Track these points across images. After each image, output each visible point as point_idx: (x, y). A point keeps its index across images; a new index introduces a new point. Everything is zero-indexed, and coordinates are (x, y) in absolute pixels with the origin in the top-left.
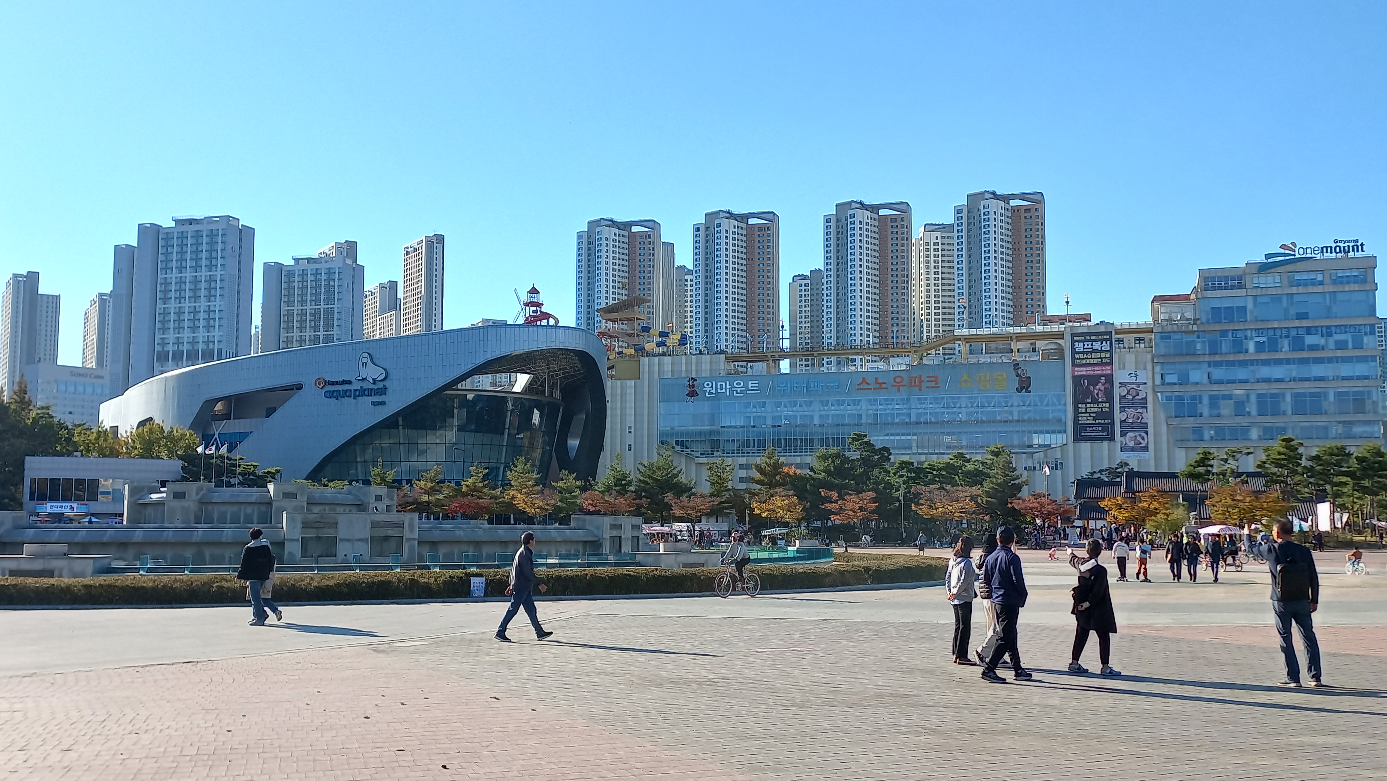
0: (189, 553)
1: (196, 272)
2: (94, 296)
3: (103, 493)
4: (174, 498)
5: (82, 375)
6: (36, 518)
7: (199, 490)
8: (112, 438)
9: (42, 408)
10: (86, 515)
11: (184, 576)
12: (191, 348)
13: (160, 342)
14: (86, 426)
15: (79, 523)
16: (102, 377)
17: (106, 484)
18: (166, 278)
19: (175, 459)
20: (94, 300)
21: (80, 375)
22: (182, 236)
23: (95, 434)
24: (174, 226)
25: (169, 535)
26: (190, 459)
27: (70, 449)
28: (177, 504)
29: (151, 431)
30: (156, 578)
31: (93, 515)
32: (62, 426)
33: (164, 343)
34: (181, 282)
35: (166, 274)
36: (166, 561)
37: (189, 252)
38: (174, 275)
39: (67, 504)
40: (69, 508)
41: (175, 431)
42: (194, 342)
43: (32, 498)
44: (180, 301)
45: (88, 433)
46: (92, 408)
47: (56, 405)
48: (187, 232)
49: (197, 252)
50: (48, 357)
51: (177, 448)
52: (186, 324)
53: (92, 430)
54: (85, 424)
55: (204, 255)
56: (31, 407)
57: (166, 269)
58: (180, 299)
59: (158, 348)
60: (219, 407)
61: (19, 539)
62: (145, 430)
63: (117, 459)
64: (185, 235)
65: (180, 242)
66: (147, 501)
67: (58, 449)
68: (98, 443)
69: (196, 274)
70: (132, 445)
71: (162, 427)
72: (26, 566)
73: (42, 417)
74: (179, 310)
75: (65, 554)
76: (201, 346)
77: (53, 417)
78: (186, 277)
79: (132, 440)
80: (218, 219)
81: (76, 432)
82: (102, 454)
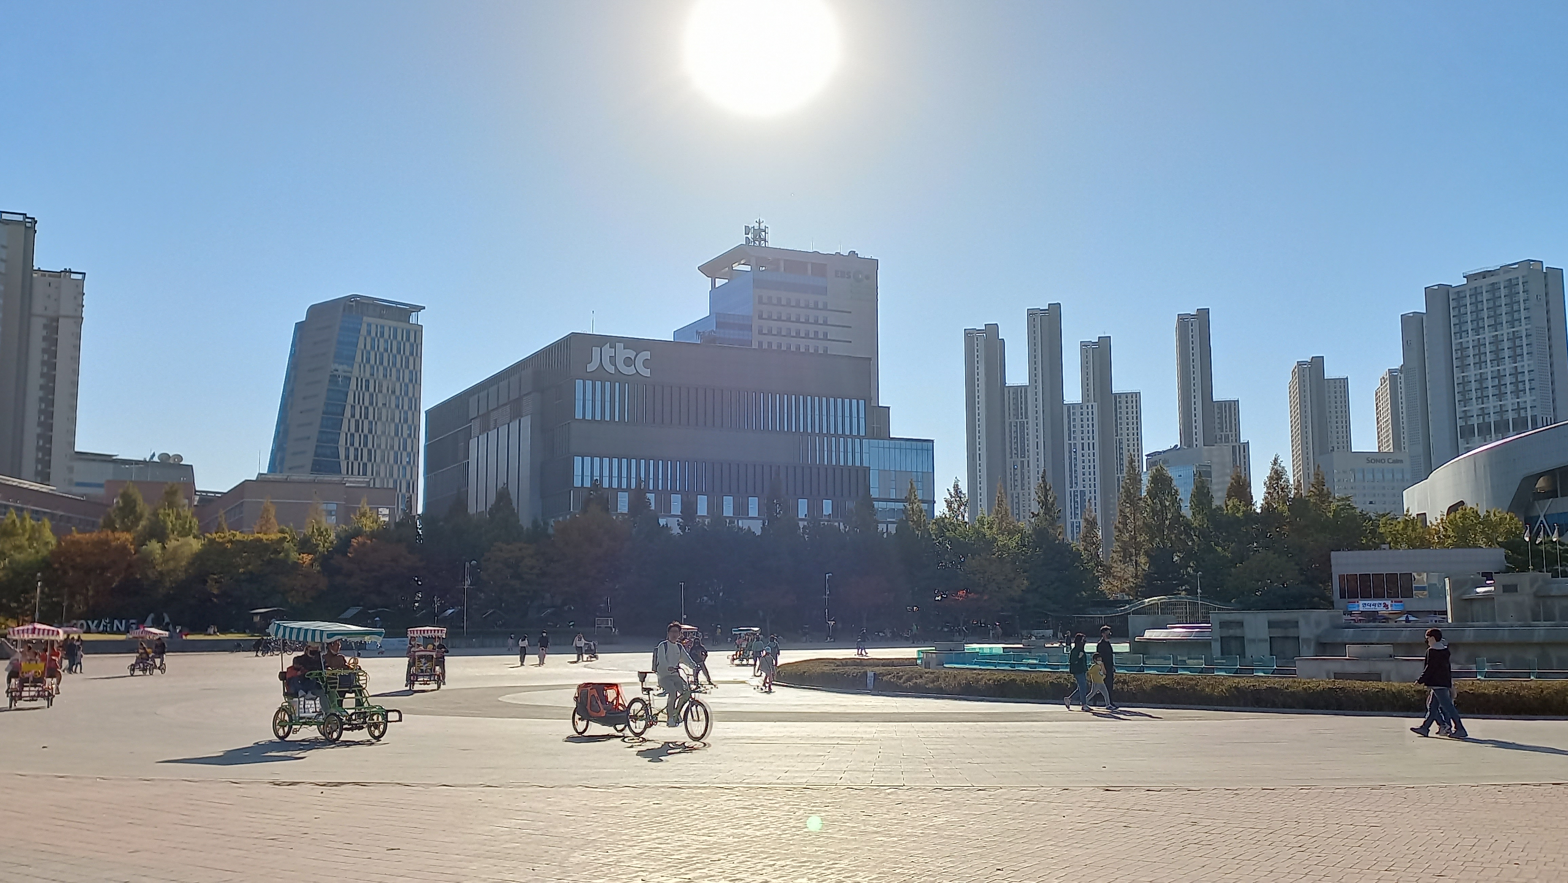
0: (1531, 655)
1: (1496, 331)
2: (1384, 372)
3: (1417, 588)
4: (1504, 592)
5: (1380, 461)
6: (1349, 617)
7: (1533, 582)
8: (1422, 527)
9: (1343, 499)
10: (1401, 613)
11: (1531, 682)
12: (1499, 418)
13: (1462, 415)
14: (1391, 516)
15: (1396, 622)
16: (1401, 461)
17: (1421, 579)
18: (1461, 342)
19: (1495, 548)
20: (1384, 378)
21: (1376, 461)
22: (1476, 292)
23: (1402, 523)
24: (1466, 283)
25: (1504, 635)
26: (1513, 546)
27: (1377, 541)
28: (1507, 598)
29: (1464, 517)
30: (1498, 683)
31: (1409, 613)
32: (1364, 517)
33: (1466, 416)
34: (1479, 345)
35: (1461, 338)
36: (1505, 666)
37: (1485, 309)
38: (1470, 339)
39: (1380, 602)
40: (1382, 605)
41: (1492, 515)
42: (1502, 411)
43: (1342, 596)
44: (1480, 366)
45: (1394, 522)
46: (1394, 495)
47: (1355, 495)
48: (1481, 287)
49: (1495, 308)
50: (1341, 444)
51: (1497, 535)
52: (1491, 392)
53: (1398, 520)
54: (1389, 513)
55: (1504, 310)
56: (1330, 499)
57: (1461, 333)
58: (1480, 364)
59: (1460, 423)
60: (1541, 483)
61: (1339, 640)
62: (1458, 516)
63: (1428, 550)
64: (1479, 291)
65: (1473, 300)
66: (1472, 596)
67: (1364, 542)
68: (1406, 533)
69: (1496, 333)
70: (1444, 533)
71: (1477, 512)
72: (1350, 668)
73: (1342, 509)
74: (1481, 376)
75: (1391, 656)
76: (1511, 416)
77: (1354, 508)
78: (1484, 338)
79: (1444, 528)
80: (1517, 266)
81: (1380, 523)
82: (1412, 545)
